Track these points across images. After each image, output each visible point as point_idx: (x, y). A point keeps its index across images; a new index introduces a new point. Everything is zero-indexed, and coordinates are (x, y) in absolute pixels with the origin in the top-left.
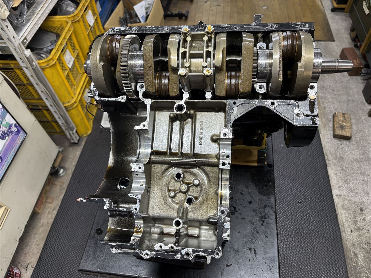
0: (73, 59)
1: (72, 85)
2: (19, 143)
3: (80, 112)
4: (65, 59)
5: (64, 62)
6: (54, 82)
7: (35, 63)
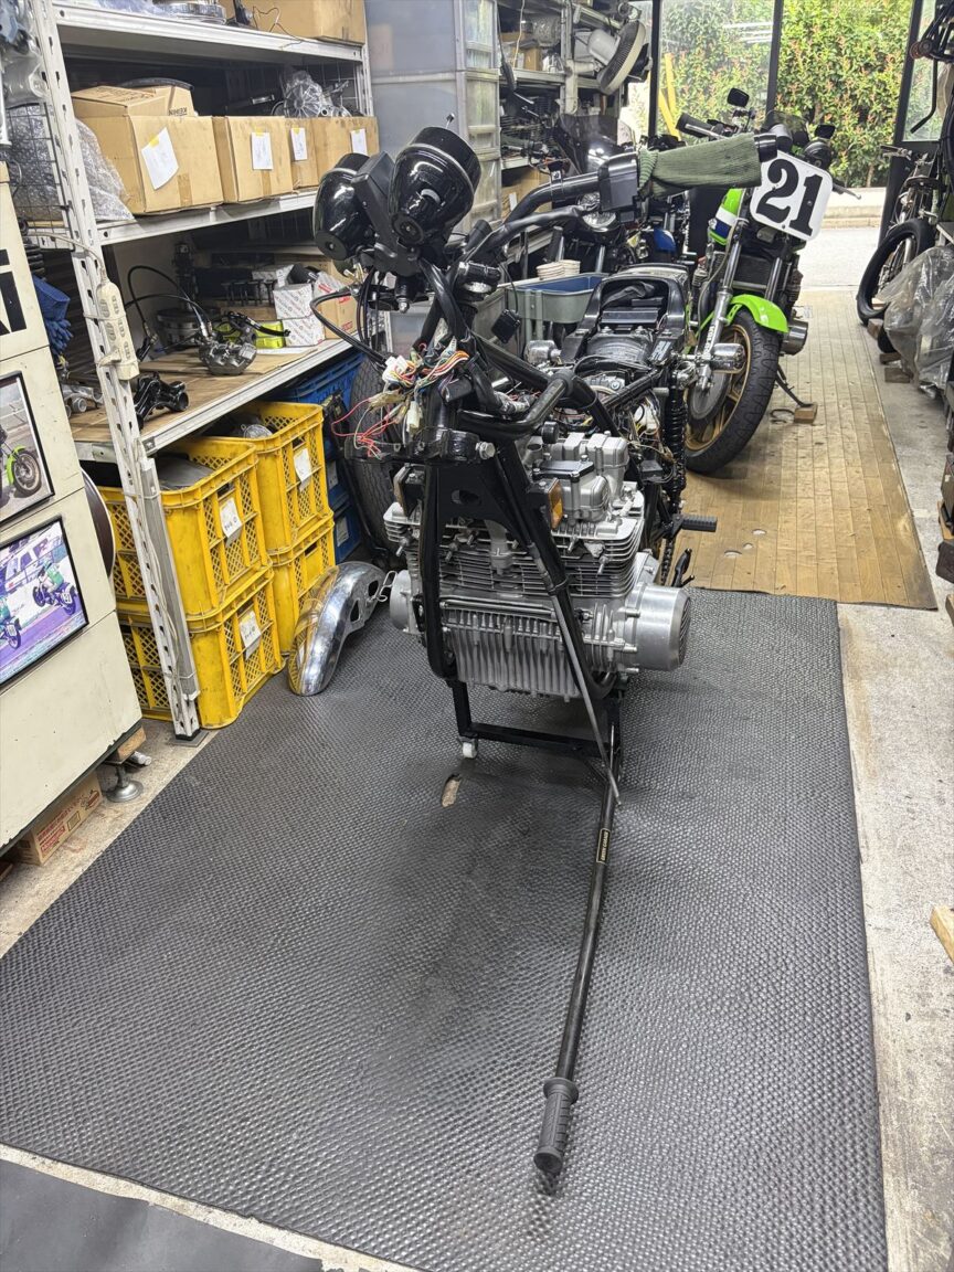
0: (239, 524)
1: (220, 580)
2: (67, 633)
3: (220, 652)
4: (221, 514)
5: (216, 519)
6: (181, 551)
7: (157, 490)
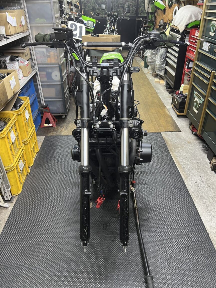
0: (15, 137)
1: (12, 154)
3: (15, 175)
4: (11, 136)
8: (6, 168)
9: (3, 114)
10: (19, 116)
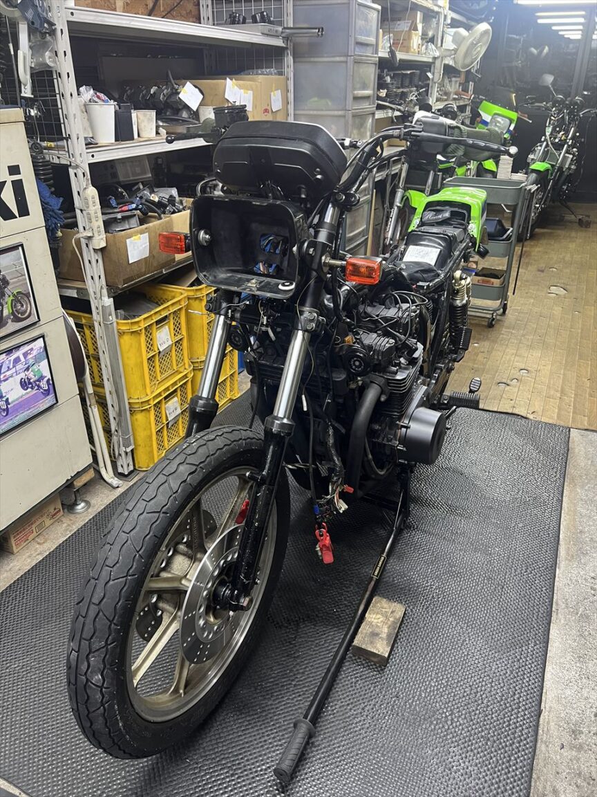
0: (170, 343)
2: (42, 409)
3: (150, 422)
4: (158, 336)
5: (154, 340)
7: (113, 318)
8: (131, 401)
9: (164, 290)
10: (197, 301)
